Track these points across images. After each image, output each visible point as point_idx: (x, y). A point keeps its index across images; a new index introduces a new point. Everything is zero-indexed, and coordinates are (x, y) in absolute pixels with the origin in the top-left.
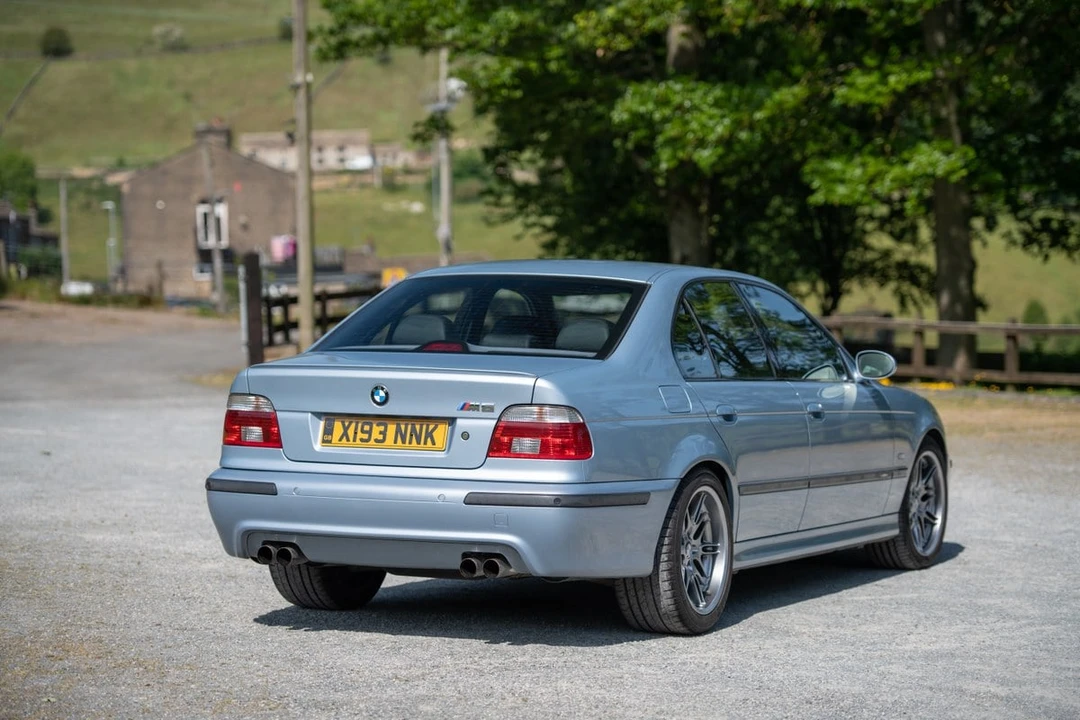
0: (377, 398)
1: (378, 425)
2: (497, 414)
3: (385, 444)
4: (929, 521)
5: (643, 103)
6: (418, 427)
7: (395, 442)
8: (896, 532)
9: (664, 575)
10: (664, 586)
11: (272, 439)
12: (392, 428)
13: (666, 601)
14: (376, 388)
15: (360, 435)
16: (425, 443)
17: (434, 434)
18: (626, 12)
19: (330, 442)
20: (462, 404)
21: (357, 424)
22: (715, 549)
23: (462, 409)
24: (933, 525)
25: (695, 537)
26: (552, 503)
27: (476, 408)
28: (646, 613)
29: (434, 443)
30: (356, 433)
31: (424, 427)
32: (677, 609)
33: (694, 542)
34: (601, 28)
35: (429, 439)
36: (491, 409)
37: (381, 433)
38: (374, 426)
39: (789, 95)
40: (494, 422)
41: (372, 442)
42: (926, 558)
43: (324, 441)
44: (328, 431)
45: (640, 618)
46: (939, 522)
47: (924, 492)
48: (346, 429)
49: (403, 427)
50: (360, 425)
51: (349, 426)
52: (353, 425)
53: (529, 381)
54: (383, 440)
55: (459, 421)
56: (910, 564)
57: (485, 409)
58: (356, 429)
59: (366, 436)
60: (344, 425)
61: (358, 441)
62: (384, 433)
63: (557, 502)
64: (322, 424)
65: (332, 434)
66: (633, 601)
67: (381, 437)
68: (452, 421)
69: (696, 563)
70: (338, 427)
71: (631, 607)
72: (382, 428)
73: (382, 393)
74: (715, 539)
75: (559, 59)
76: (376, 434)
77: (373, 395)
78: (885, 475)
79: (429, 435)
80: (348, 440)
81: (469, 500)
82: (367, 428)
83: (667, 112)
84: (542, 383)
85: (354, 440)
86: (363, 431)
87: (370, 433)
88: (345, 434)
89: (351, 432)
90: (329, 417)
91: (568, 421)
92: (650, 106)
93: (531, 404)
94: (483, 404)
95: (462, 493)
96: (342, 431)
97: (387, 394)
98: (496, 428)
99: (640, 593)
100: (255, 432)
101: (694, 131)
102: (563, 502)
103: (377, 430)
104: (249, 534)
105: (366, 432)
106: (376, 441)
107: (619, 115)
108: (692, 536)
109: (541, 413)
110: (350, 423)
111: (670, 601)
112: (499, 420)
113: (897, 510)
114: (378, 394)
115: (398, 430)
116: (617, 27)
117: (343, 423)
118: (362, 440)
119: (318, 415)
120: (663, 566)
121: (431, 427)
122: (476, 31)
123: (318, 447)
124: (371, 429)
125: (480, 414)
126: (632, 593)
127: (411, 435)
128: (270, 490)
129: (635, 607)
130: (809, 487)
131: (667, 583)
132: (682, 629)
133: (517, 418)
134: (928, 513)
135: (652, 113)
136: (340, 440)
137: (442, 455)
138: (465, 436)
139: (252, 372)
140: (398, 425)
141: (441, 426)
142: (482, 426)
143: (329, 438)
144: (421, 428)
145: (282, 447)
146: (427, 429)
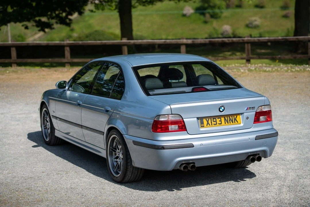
0: (221, 110)
1: (218, 118)
6: (231, 117)
7: (225, 123)
12: (223, 119)
14: (221, 107)
15: (213, 123)
16: (235, 122)
17: (237, 119)
19: (204, 126)
21: (211, 119)
23: (246, 110)
27: (250, 109)
29: (237, 122)
30: (211, 122)
31: (233, 117)
35: (236, 121)
37: (220, 121)
38: (217, 119)
40: (254, 113)
41: (218, 124)
43: (202, 127)
44: (202, 123)
48: (208, 121)
51: (208, 120)
52: (210, 120)
53: (263, 98)
54: (221, 124)
55: (245, 114)
57: (253, 108)
59: (215, 123)
60: (207, 120)
61: (213, 125)
62: (221, 121)
64: (199, 121)
67: (220, 122)
68: (242, 114)
70: (205, 121)
72: (219, 119)
73: (223, 108)
76: (218, 122)
77: (219, 109)
79: (235, 119)
80: (210, 125)
81: (257, 138)
82: (215, 120)
85: (212, 125)
86: (214, 122)
87: (216, 121)
88: (208, 123)
90: (201, 118)
93: (264, 105)
97: (224, 108)
106: (219, 124)
110: (209, 119)
112: (256, 111)
114: (222, 109)
115: (225, 119)
117: (206, 119)
118: (214, 124)
119: (198, 118)
123: (200, 129)
124: (216, 120)
127: (230, 121)
128: (192, 146)
136: (207, 125)
138: (247, 118)
139: (172, 107)
140: (225, 117)
141: (238, 116)
142: (252, 114)
143: (203, 125)
144: (232, 118)
145: (186, 130)
146: (234, 118)
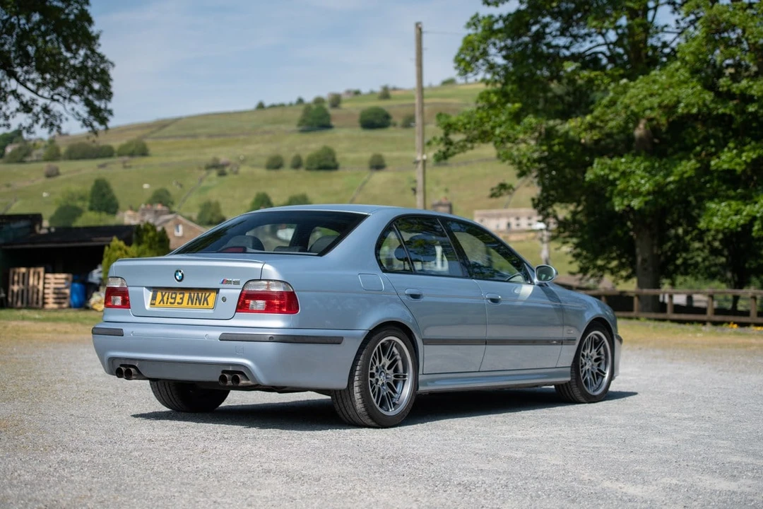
0: (178, 277)
1: (180, 294)
2: (241, 286)
3: (182, 305)
4: (600, 374)
5: (602, 170)
6: (200, 295)
7: (188, 304)
8: (569, 379)
9: (356, 389)
10: (357, 396)
11: (126, 304)
12: (187, 295)
13: (359, 405)
14: (177, 271)
15: (170, 300)
16: (203, 304)
17: (208, 299)
18: (597, 118)
19: (154, 304)
20: (222, 280)
21: (169, 293)
22: (405, 376)
23: (222, 283)
24: (604, 377)
25: (389, 368)
26: (268, 340)
27: (229, 282)
28: (350, 413)
29: (207, 304)
30: (168, 299)
31: (204, 295)
32: (367, 410)
33: (388, 372)
34: (583, 127)
35: (205, 302)
36: (238, 283)
37: (181, 298)
38: (178, 294)
39: (688, 166)
40: (240, 291)
41: (176, 304)
42: (595, 396)
43: (151, 304)
44: (154, 298)
45: (347, 416)
46: (607, 376)
47: (595, 356)
48: (163, 296)
49: (192, 295)
51: (165, 295)
53: (259, 266)
54: (182, 303)
55: (221, 291)
56: (582, 400)
57: (235, 283)
58: (168, 296)
59: (173, 301)
60: (162, 294)
61: (169, 304)
62: (182, 299)
63: (272, 339)
64: (151, 293)
65: (155, 300)
66: (342, 406)
67: (180, 301)
68: (217, 290)
69: (389, 384)
70: (159, 295)
71: (340, 409)
72: (181, 296)
73: (180, 274)
74: (405, 370)
75: (559, 144)
76: (178, 300)
77: (175, 275)
78: (555, 342)
79: (206, 299)
80: (164, 303)
81: (222, 339)
82: (174, 296)
83: (617, 175)
84: (267, 267)
85: (167, 303)
86: (172, 298)
87: (175, 298)
88: (162, 300)
89: (165, 298)
90: (155, 289)
91: (282, 290)
92: (607, 171)
93: (260, 280)
94: (234, 280)
95: (218, 334)
96: (161, 298)
97: (182, 274)
98: (241, 294)
99: (345, 401)
100: (118, 300)
101: (632, 186)
102: (275, 339)
103: (179, 296)
104: (112, 359)
105: (174, 298)
106: (178, 303)
107: (589, 176)
108: (386, 368)
109: (268, 285)
110: (166, 293)
111: (361, 406)
112: (243, 290)
113: (570, 365)
114: (178, 275)
115: (190, 297)
116: (592, 126)
117: (162, 292)
118: (171, 303)
119: (149, 288)
120: (356, 384)
121: (207, 294)
122: (513, 128)
123: (148, 307)
124: (176, 296)
125: (232, 286)
126: (340, 401)
127: (196, 300)
128: (119, 333)
129: (343, 409)
130: (486, 344)
131: (358, 394)
132: (373, 424)
133: (253, 288)
134: (599, 370)
135: (608, 175)
136: (160, 303)
137: (211, 311)
138: (224, 299)
139: (116, 264)
140: (190, 293)
141: (212, 294)
142: (233, 293)
143: (154, 302)
144: (202, 297)
145: (129, 308)
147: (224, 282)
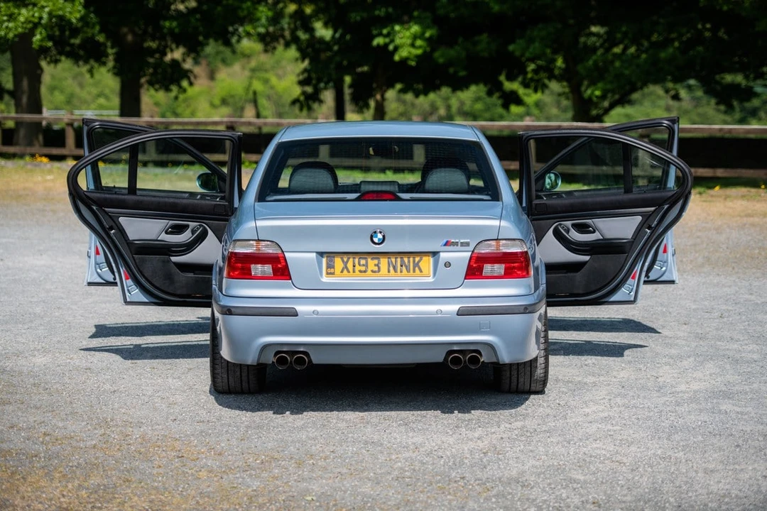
0: (376, 240)
1: (372, 259)
2: (471, 248)
3: (380, 273)
6: (406, 260)
7: (389, 272)
10: (541, 361)
11: (281, 271)
12: (384, 262)
14: (375, 232)
15: (358, 268)
16: (414, 271)
17: (420, 264)
19: (333, 274)
20: (445, 241)
21: (354, 259)
23: (445, 245)
27: (456, 244)
29: (421, 271)
30: (354, 266)
31: (411, 259)
32: (545, 376)
35: (417, 268)
36: (467, 244)
37: (375, 265)
38: (369, 260)
40: (469, 254)
41: (369, 272)
43: (328, 273)
44: (330, 266)
45: (515, 385)
48: (346, 263)
49: (393, 260)
50: (357, 260)
51: (348, 261)
52: (351, 260)
53: (496, 223)
54: (379, 271)
55: (442, 254)
57: (463, 245)
58: (354, 263)
59: (363, 268)
60: (343, 261)
61: (357, 272)
62: (378, 265)
63: (526, 310)
64: (325, 260)
65: (334, 268)
67: (376, 269)
68: (435, 254)
70: (338, 262)
71: (511, 377)
72: (376, 262)
73: (380, 236)
76: (371, 266)
77: (372, 237)
79: (416, 265)
80: (349, 272)
81: (461, 313)
82: (363, 262)
84: (505, 224)
85: (354, 272)
86: (360, 265)
87: (366, 265)
88: (345, 267)
89: (350, 265)
90: (331, 255)
91: (520, 250)
93: (497, 240)
94: (462, 241)
95: (455, 308)
96: (342, 265)
97: (384, 236)
98: (471, 258)
100: (265, 269)
102: (529, 310)
103: (372, 263)
105: (363, 265)
106: (373, 271)
109: (497, 246)
110: (349, 258)
111: (542, 371)
112: (473, 251)
114: (379, 239)
115: (390, 263)
117: (342, 259)
118: (360, 271)
119: (321, 254)
121: (417, 259)
123: (324, 278)
124: (367, 262)
125: (459, 248)
127: (402, 266)
128: (291, 312)
131: (543, 359)
132: (540, 389)
133: (484, 250)
136: (342, 272)
137: (429, 279)
138: (448, 264)
139: (260, 223)
140: (388, 258)
141: (425, 258)
142: (460, 257)
143: (332, 270)
144: (409, 262)
145: (290, 279)
146: (414, 261)
147: (447, 244)
